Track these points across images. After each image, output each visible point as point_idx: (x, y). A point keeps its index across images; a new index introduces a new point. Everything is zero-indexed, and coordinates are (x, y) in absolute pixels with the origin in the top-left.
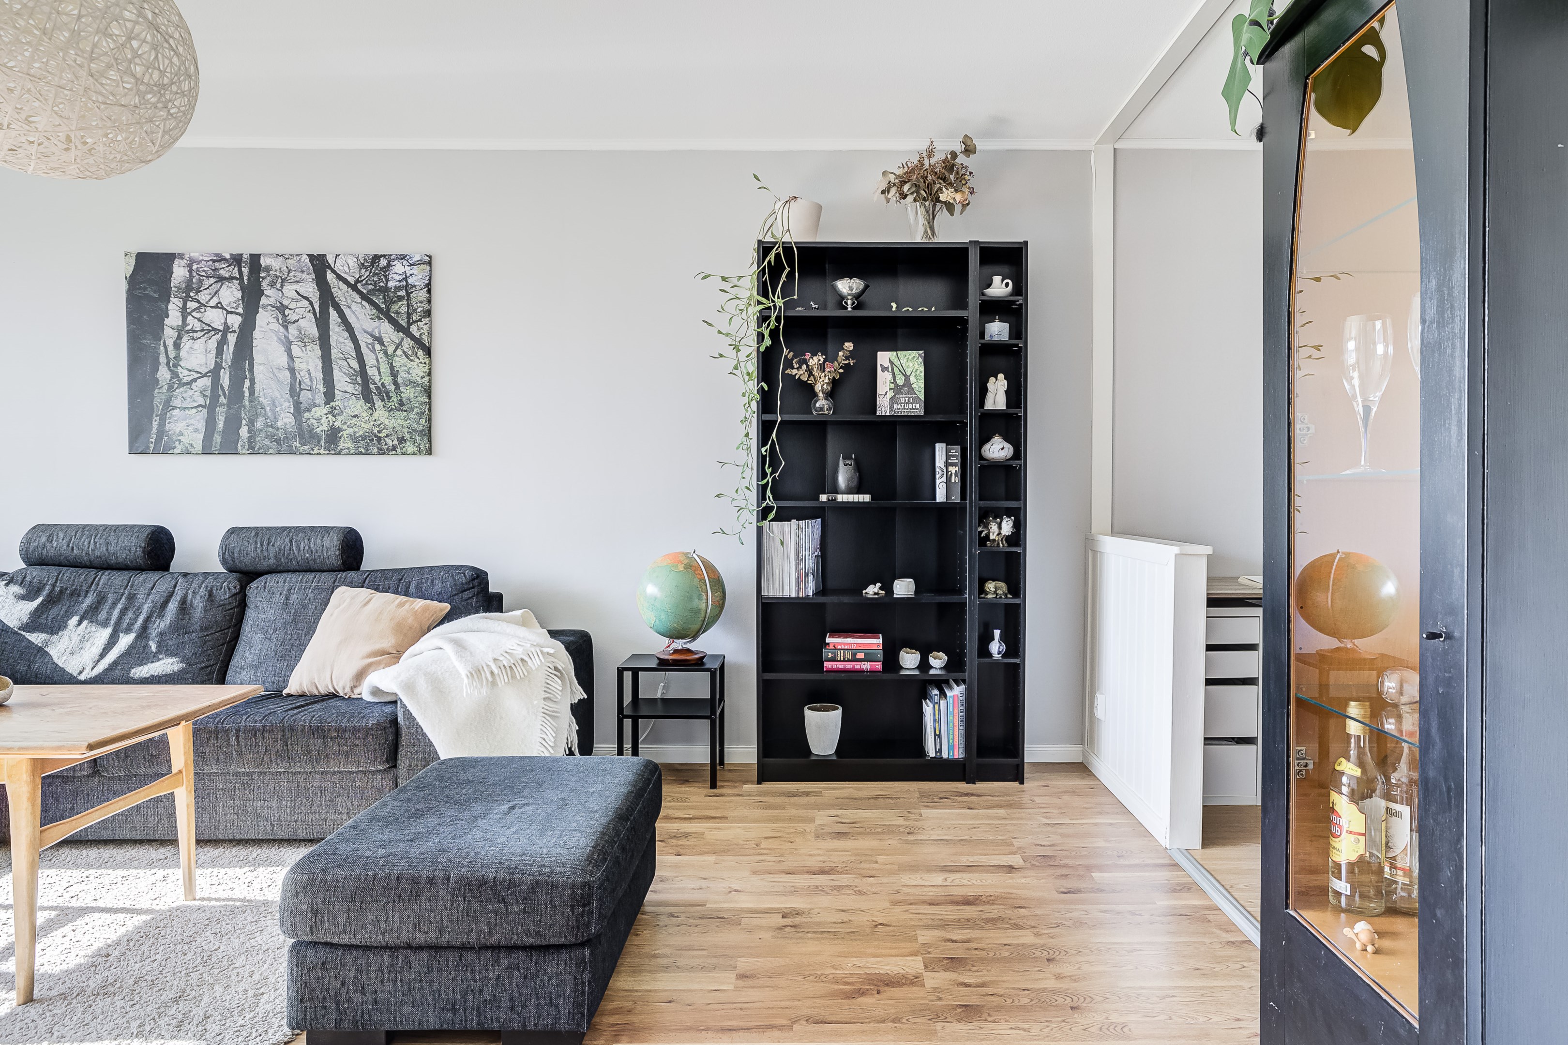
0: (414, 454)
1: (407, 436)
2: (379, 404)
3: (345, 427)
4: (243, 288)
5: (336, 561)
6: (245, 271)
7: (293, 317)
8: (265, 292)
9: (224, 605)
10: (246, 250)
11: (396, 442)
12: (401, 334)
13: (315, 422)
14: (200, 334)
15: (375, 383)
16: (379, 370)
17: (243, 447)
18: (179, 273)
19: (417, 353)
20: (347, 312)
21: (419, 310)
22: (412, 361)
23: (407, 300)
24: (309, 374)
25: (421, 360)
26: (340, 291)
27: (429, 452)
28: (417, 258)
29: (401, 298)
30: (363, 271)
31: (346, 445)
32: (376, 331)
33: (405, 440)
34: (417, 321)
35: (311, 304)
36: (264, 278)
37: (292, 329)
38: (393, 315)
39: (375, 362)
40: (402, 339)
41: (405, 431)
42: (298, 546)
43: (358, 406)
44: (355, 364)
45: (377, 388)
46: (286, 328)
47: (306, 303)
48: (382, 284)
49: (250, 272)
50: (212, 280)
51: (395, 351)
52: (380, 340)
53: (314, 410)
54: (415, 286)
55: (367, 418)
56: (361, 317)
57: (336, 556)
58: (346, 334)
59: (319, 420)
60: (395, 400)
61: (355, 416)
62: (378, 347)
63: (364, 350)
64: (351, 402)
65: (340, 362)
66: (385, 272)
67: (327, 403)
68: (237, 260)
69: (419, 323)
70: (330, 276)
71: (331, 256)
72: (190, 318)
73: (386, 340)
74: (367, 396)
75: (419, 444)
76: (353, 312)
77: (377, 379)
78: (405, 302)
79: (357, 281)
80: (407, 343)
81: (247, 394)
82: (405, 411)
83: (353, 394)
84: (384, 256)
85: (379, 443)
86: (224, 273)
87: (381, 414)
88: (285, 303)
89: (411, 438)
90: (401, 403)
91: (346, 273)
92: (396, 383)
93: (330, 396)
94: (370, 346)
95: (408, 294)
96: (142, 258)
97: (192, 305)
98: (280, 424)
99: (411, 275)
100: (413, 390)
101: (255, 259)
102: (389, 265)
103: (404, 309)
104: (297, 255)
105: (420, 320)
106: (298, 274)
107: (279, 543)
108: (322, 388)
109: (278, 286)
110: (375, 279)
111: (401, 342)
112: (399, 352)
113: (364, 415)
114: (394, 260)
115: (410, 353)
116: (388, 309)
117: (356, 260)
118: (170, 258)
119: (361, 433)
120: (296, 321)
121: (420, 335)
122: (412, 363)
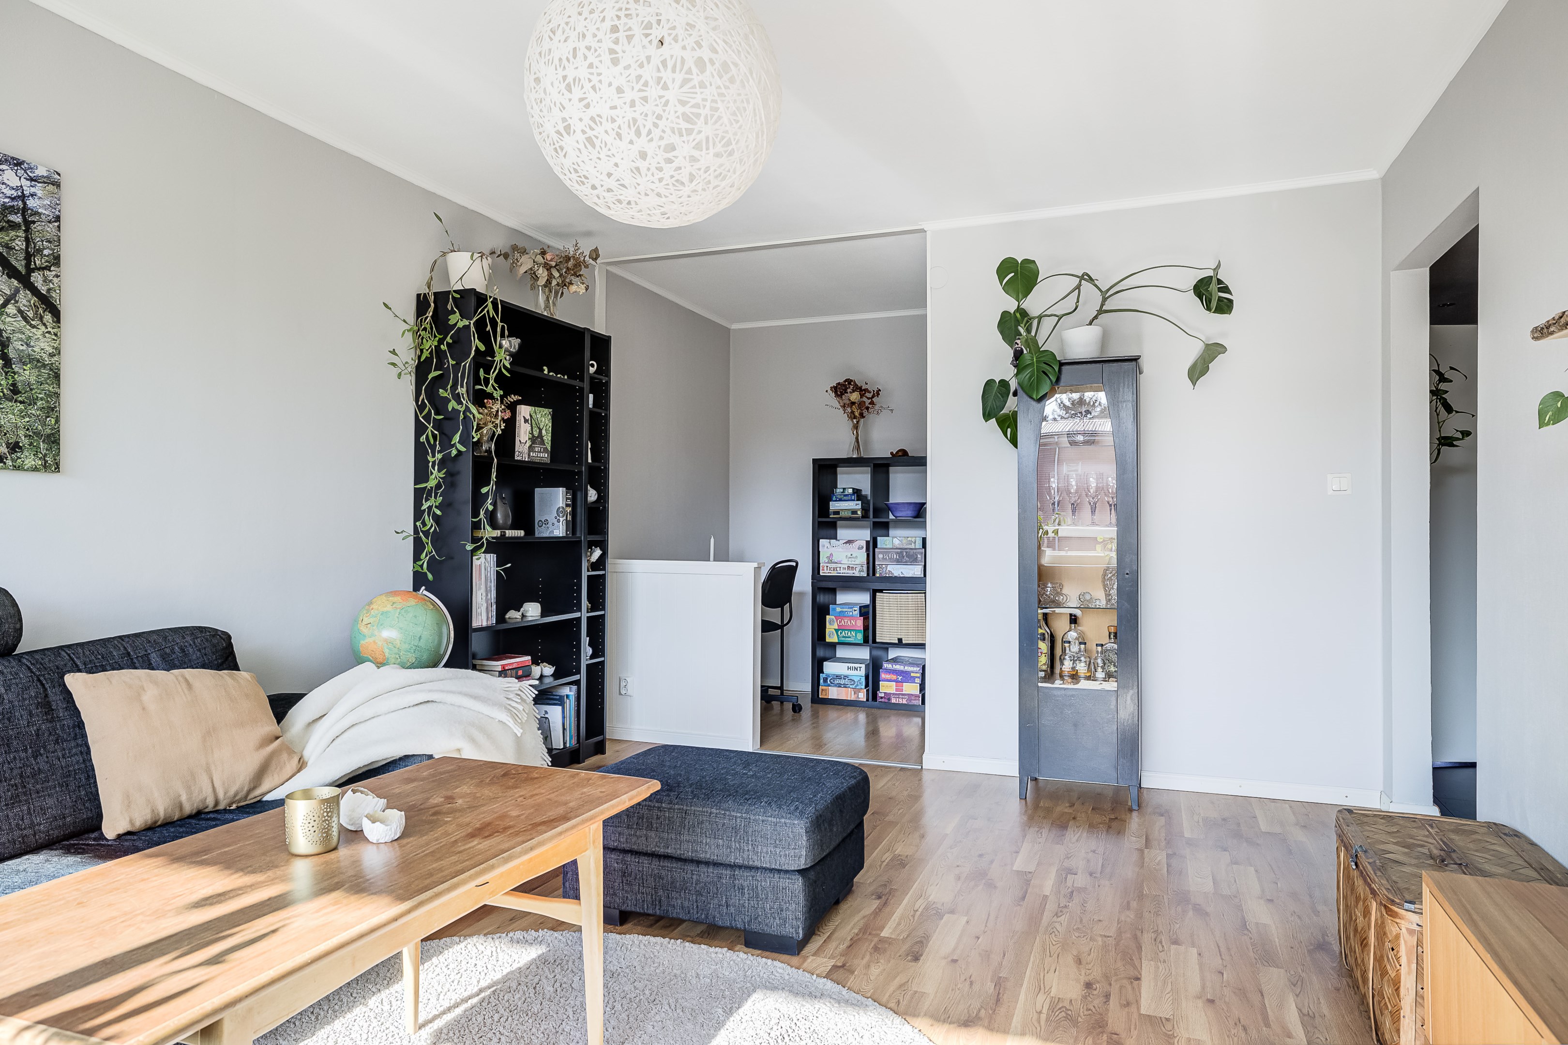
0: (35, 469)
1: (24, 441)
11: (4, 449)
19: (38, 313)
21: (46, 252)
22: (34, 327)
23: (26, 231)
25: (49, 329)
27: (56, 466)
28: (38, 170)
29: (14, 226)
33: (20, 448)
34: (44, 269)
40: (17, 291)
41: (21, 433)
51: (4, 306)
54: (36, 213)
60: (5, 383)
69: (47, 273)
75: (45, 455)
78: (21, 234)
80: (25, 298)
82: (21, 402)
89: (31, 444)
90: (15, 390)
92: (5, 357)
95: (27, 222)
99: (31, 195)
100: (35, 372)
103: (20, 244)
105: (48, 267)
111: (15, 297)
112: (12, 310)
115: (30, 314)
121: (49, 290)
122: (34, 330)
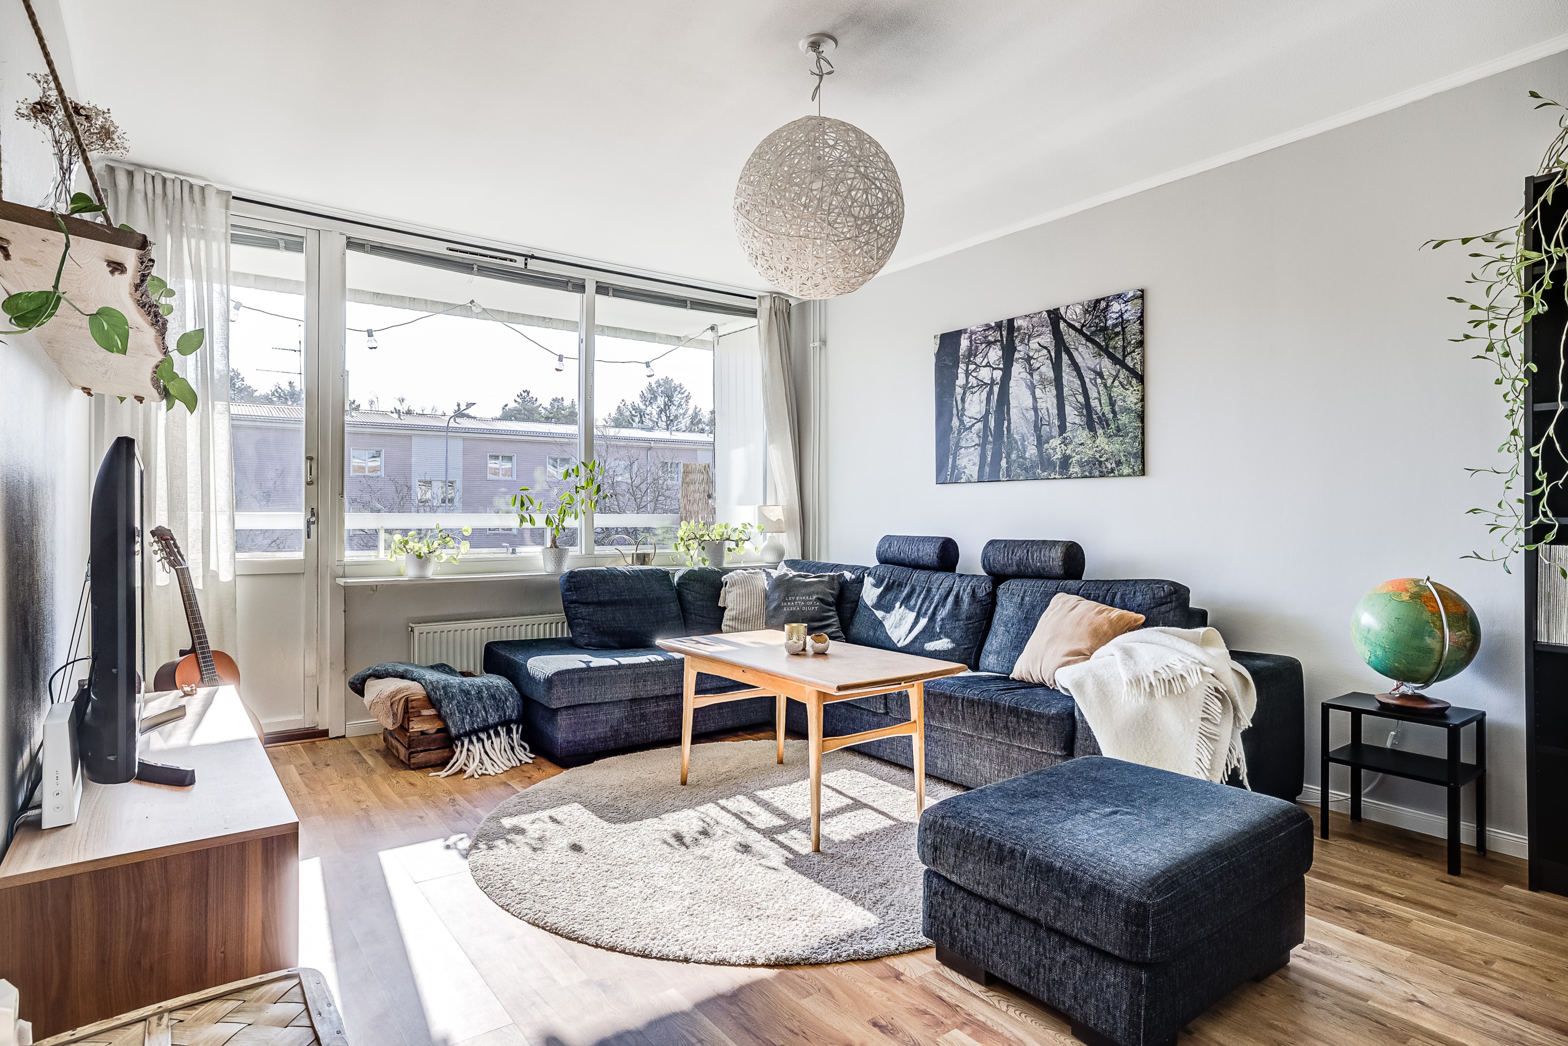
0: (1129, 475)
1: (1123, 459)
2: (1100, 431)
3: (1074, 454)
4: (1003, 348)
5: (1059, 571)
6: (1004, 333)
7: (1036, 365)
8: (1018, 348)
9: (982, 601)
10: (1004, 317)
11: (1114, 465)
12: (1118, 366)
13: (1051, 451)
14: (977, 388)
15: (1097, 414)
16: (1100, 401)
17: (1003, 475)
18: (964, 343)
19: (1131, 382)
20: (1075, 354)
21: (1132, 342)
22: (1127, 389)
23: (1123, 335)
24: (1048, 411)
25: (1135, 388)
26: (1069, 337)
27: (1143, 473)
28: (1131, 294)
29: (1117, 334)
30: (1088, 315)
31: (1075, 470)
32: (1098, 367)
33: (1121, 463)
34: (1131, 353)
35: (1049, 352)
36: (1016, 337)
37: (1036, 376)
38: (1111, 350)
39: (1096, 395)
40: (1119, 371)
41: (1122, 454)
42: (1033, 556)
43: (1083, 435)
44: (1081, 399)
45: (1099, 418)
46: (1031, 375)
47: (1045, 352)
48: (1102, 324)
49: (1008, 334)
50: (984, 345)
51: (1113, 382)
52: (1100, 374)
53: (1051, 441)
54: (1129, 321)
55: (1091, 445)
56: (1086, 356)
57: (1059, 566)
58: (1075, 373)
59: (1054, 449)
60: (1113, 427)
61: (1082, 444)
62: (1099, 381)
63: (1089, 385)
64: (1078, 432)
65: (1070, 398)
66: (1104, 313)
67: (1060, 435)
68: (999, 325)
69: (1133, 354)
70: (1062, 325)
71: (1063, 308)
72: (971, 377)
73: (1106, 374)
74: (1090, 426)
75: (1134, 466)
76: (1080, 354)
77: (1098, 409)
78: (1121, 337)
79: (1083, 326)
80: (1123, 374)
81: (1005, 433)
82: (1121, 436)
83: (1080, 425)
84: (1103, 299)
85: (1101, 467)
86: (991, 338)
87: (1101, 441)
88: (1031, 354)
89: (1126, 460)
90: (1118, 430)
91: (1074, 320)
92: (1114, 412)
93: (1062, 428)
94: (1093, 381)
95: (1123, 329)
96: (944, 337)
97: (972, 367)
98: (1027, 455)
99: (1126, 311)
100: (1128, 416)
101: (1011, 321)
102: (1108, 306)
103: (1120, 343)
104: (1039, 313)
105: (1134, 351)
106: (1040, 329)
107: (1020, 553)
108: (1056, 422)
109: (1026, 341)
110: (1097, 321)
111: (1117, 375)
112: (1116, 383)
113: (1089, 443)
114: (1112, 301)
115: (1125, 383)
116: (1107, 346)
117: (1081, 307)
118: (959, 333)
119: (1086, 459)
120: (1039, 368)
121: (1134, 365)
122: (1127, 392)
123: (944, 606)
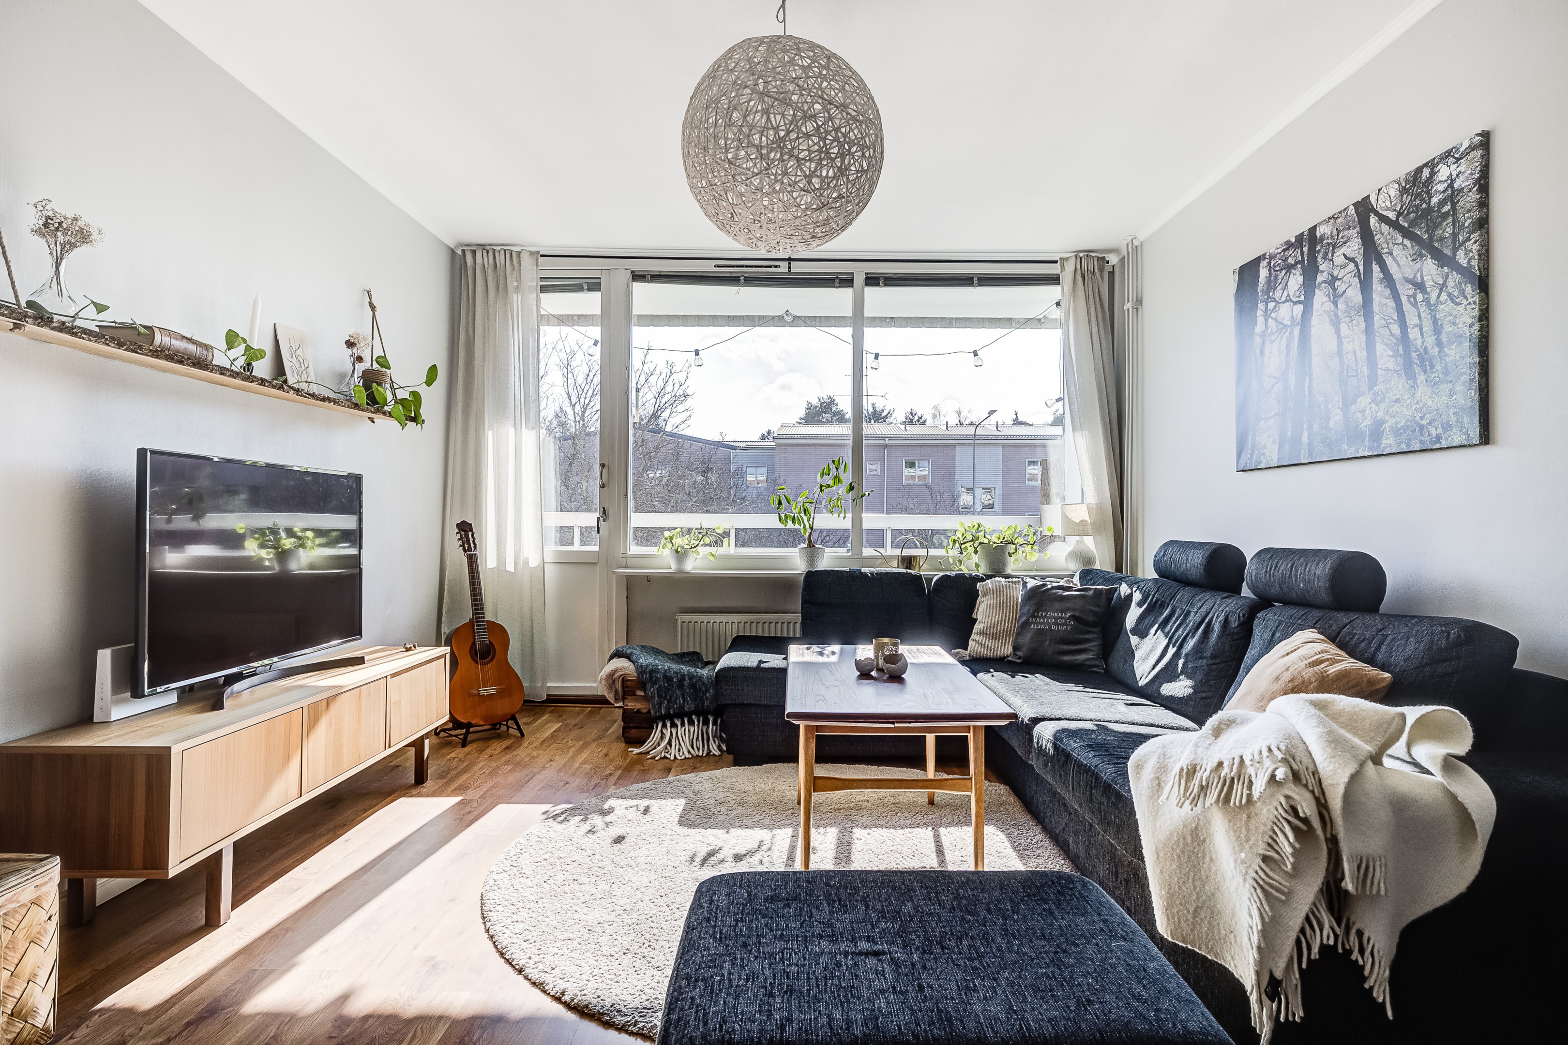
0: (1465, 446)
1: (1453, 419)
2: (1421, 378)
3: (1387, 418)
4: (1304, 273)
5: (1324, 596)
6: (1305, 249)
7: (1341, 290)
8: (1321, 268)
9: (1234, 633)
10: (1304, 227)
11: (1440, 430)
12: (1445, 268)
13: (1359, 415)
14: (1276, 335)
15: (1417, 350)
16: (1421, 329)
17: (1304, 456)
18: (1263, 273)
19: (1464, 291)
20: (1389, 261)
21: (1467, 224)
22: (1458, 304)
23: (1453, 215)
24: (1355, 355)
25: (1470, 300)
26: (1382, 236)
27: (1486, 437)
28: (1466, 144)
29: (1445, 216)
30: (1405, 196)
31: (1388, 442)
32: (1418, 276)
33: (1449, 426)
34: (1464, 242)
35: (1357, 265)
36: (1319, 251)
37: (1341, 305)
38: (1436, 245)
39: (1416, 320)
40: (1447, 276)
41: (1451, 412)
42: (1296, 571)
43: (1398, 386)
44: (1396, 329)
45: (1420, 356)
46: (1335, 303)
47: (1352, 266)
48: (1424, 206)
49: (1309, 250)
50: (1284, 272)
51: (1439, 297)
52: (1420, 286)
53: (1359, 400)
54: (1462, 189)
55: (1409, 402)
56: (1403, 261)
57: (1326, 589)
58: (1388, 292)
59: (1363, 412)
60: (1439, 368)
61: (1397, 401)
62: (1420, 297)
63: (1407, 307)
64: (1392, 383)
65: (1382, 331)
66: (1427, 187)
67: (1371, 388)
68: (1300, 238)
69: (1468, 244)
70: (1373, 220)
71: (1374, 194)
72: (1270, 320)
73: (1429, 283)
74: (1408, 370)
76: (1395, 259)
77: (1419, 342)
78: (1450, 220)
79: (1399, 214)
80: (1453, 279)
81: (1307, 393)
82: (1450, 382)
83: (1395, 371)
84: (1426, 165)
85: (1422, 435)
86: (1291, 261)
87: (1423, 391)
88: (1335, 273)
89: (1457, 421)
90: (1446, 373)
91: (1388, 209)
92: (1439, 343)
93: (1373, 380)
94: (1412, 299)
95: (1454, 205)
96: (1242, 269)
97: (1271, 305)
98: (1331, 423)
99: (1457, 176)
100: (1459, 348)
101: (1313, 230)
102: (1433, 174)
103: (1450, 230)
104: (1345, 210)
105: (1469, 239)
106: (1346, 233)
107: (1284, 567)
108: (1366, 371)
109: (1330, 255)
110: (1418, 202)
111: (1445, 282)
112: (1444, 296)
113: (1406, 398)
114: (1438, 163)
115: (1456, 294)
116: (1431, 238)
117: (1397, 186)
118: (1257, 261)
119: (1403, 423)
120: (1344, 292)
121: (1469, 262)
122: (1459, 308)
123: (1193, 636)
